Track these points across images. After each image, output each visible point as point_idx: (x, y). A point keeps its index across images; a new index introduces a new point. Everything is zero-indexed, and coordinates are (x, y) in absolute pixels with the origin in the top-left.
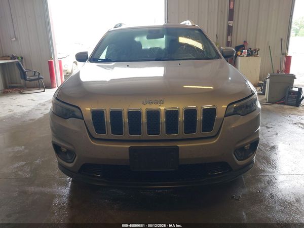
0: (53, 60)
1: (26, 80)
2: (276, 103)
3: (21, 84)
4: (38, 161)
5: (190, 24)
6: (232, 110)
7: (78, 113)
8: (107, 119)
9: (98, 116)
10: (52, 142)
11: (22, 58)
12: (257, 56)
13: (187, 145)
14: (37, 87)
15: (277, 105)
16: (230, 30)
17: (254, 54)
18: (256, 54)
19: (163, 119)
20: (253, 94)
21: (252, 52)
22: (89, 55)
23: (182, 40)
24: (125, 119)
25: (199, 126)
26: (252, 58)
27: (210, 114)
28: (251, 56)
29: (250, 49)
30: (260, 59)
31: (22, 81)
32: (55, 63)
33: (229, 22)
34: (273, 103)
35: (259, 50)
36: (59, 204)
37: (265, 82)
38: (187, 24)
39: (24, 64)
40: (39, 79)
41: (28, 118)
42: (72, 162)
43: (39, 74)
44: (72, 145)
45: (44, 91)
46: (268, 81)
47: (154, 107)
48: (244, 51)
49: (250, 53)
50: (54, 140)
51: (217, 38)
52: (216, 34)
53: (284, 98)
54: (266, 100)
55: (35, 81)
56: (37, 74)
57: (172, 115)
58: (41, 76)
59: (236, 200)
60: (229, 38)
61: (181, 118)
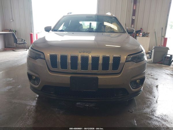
0: (33, 33)
1: (17, 43)
2: (157, 63)
3: (14, 46)
4: (19, 86)
5: (110, 14)
6: (130, 59)
7: (42, 56)
8: (59, 60)
9: (53, 58)
10: (27, 73)
11: (16, 31)
12: (148, 36)
13: (103, 77)
14: (23, 48)
15: (158, 64)
16: (133, 21)
17: (146, 35)
18: (147, 35)
19: (90, 61)
20: (142, 51)
21: (145, 34)
22: (52, 28)
23: (106, 24)
24: (69, 61)
25: (110, 67)
26: (145, 38)
27: (117, 60)
28: (144, 36)
29: (144, 32)
30: (150, 39)
31: (15, 44)
32: (34, 35)
33: (133, 17)
34: (156, 63)
35: (149, 33)
36: (29, 109)
37: (152, 51)
38: (108, 14)
39: (17, 35)
40: (24, 43)
41: (16, 64)
42: (38, 85)
43: (25, 40)
44: (38, 74)
45: (27, 50)
46: (153, 51)
47: (85, 54)
48: (140, 33)
49: (144, 35)
50: (28, 72)
51: (126, 25)
52: (125, 23)
53: (162, 60)
54: (152, 61)
55: (22, 44)
56: (23, 40)
57: (95, 59)
58: (25, 42)
59: (131, 112)
60: (133, 26)
61: (101, 61)
